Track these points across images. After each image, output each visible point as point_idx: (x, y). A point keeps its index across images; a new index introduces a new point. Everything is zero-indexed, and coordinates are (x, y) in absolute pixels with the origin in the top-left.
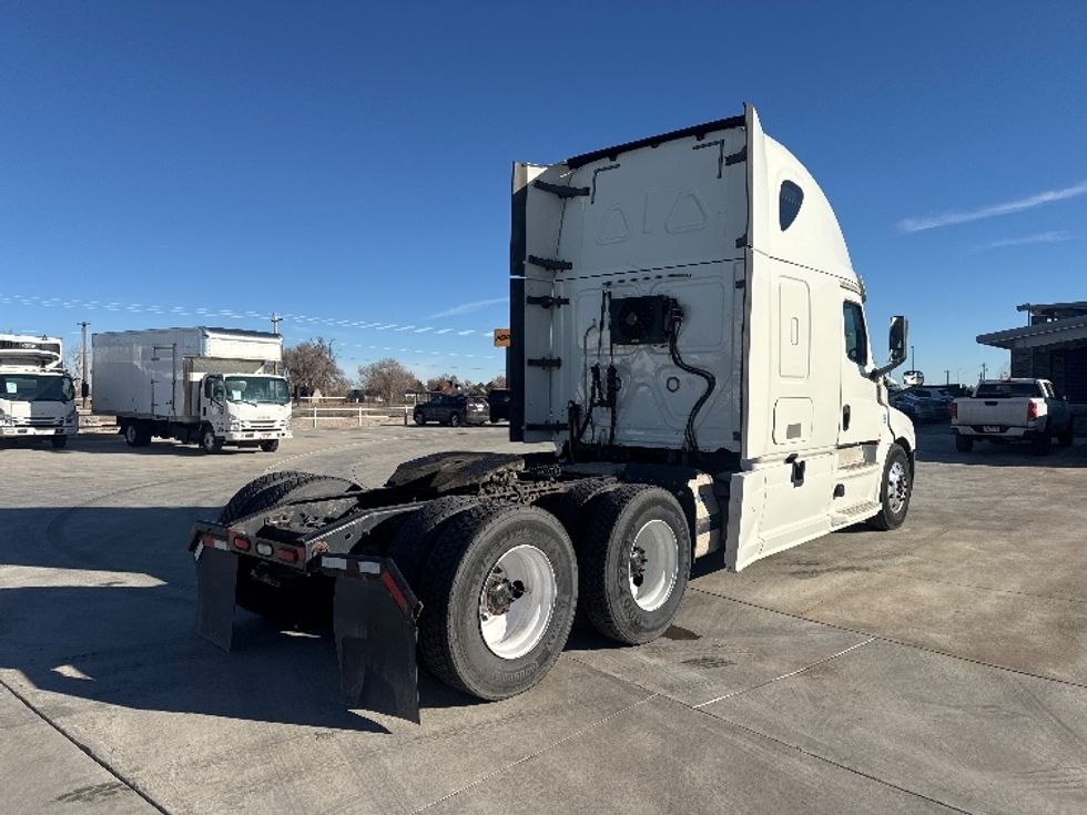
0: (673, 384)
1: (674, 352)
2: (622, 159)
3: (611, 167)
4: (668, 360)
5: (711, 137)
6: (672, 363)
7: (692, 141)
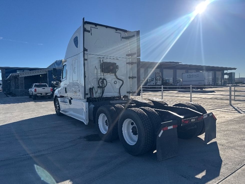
0: (115, 82)
1: (115, 75)
2: (98, 27)
3: (94, 28)
4: (115, 77)
5: (118, 31)
6: (116, 78)
7: (114, 30)
